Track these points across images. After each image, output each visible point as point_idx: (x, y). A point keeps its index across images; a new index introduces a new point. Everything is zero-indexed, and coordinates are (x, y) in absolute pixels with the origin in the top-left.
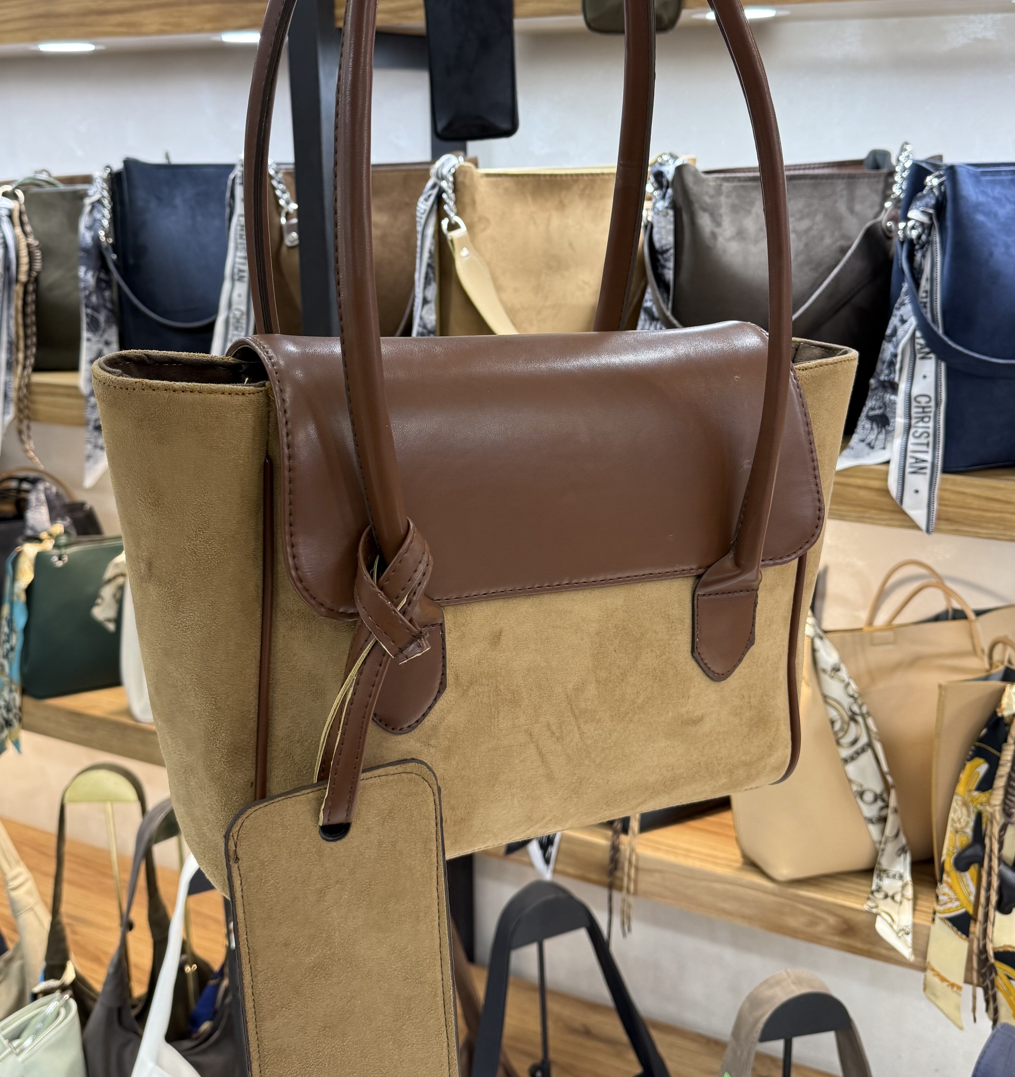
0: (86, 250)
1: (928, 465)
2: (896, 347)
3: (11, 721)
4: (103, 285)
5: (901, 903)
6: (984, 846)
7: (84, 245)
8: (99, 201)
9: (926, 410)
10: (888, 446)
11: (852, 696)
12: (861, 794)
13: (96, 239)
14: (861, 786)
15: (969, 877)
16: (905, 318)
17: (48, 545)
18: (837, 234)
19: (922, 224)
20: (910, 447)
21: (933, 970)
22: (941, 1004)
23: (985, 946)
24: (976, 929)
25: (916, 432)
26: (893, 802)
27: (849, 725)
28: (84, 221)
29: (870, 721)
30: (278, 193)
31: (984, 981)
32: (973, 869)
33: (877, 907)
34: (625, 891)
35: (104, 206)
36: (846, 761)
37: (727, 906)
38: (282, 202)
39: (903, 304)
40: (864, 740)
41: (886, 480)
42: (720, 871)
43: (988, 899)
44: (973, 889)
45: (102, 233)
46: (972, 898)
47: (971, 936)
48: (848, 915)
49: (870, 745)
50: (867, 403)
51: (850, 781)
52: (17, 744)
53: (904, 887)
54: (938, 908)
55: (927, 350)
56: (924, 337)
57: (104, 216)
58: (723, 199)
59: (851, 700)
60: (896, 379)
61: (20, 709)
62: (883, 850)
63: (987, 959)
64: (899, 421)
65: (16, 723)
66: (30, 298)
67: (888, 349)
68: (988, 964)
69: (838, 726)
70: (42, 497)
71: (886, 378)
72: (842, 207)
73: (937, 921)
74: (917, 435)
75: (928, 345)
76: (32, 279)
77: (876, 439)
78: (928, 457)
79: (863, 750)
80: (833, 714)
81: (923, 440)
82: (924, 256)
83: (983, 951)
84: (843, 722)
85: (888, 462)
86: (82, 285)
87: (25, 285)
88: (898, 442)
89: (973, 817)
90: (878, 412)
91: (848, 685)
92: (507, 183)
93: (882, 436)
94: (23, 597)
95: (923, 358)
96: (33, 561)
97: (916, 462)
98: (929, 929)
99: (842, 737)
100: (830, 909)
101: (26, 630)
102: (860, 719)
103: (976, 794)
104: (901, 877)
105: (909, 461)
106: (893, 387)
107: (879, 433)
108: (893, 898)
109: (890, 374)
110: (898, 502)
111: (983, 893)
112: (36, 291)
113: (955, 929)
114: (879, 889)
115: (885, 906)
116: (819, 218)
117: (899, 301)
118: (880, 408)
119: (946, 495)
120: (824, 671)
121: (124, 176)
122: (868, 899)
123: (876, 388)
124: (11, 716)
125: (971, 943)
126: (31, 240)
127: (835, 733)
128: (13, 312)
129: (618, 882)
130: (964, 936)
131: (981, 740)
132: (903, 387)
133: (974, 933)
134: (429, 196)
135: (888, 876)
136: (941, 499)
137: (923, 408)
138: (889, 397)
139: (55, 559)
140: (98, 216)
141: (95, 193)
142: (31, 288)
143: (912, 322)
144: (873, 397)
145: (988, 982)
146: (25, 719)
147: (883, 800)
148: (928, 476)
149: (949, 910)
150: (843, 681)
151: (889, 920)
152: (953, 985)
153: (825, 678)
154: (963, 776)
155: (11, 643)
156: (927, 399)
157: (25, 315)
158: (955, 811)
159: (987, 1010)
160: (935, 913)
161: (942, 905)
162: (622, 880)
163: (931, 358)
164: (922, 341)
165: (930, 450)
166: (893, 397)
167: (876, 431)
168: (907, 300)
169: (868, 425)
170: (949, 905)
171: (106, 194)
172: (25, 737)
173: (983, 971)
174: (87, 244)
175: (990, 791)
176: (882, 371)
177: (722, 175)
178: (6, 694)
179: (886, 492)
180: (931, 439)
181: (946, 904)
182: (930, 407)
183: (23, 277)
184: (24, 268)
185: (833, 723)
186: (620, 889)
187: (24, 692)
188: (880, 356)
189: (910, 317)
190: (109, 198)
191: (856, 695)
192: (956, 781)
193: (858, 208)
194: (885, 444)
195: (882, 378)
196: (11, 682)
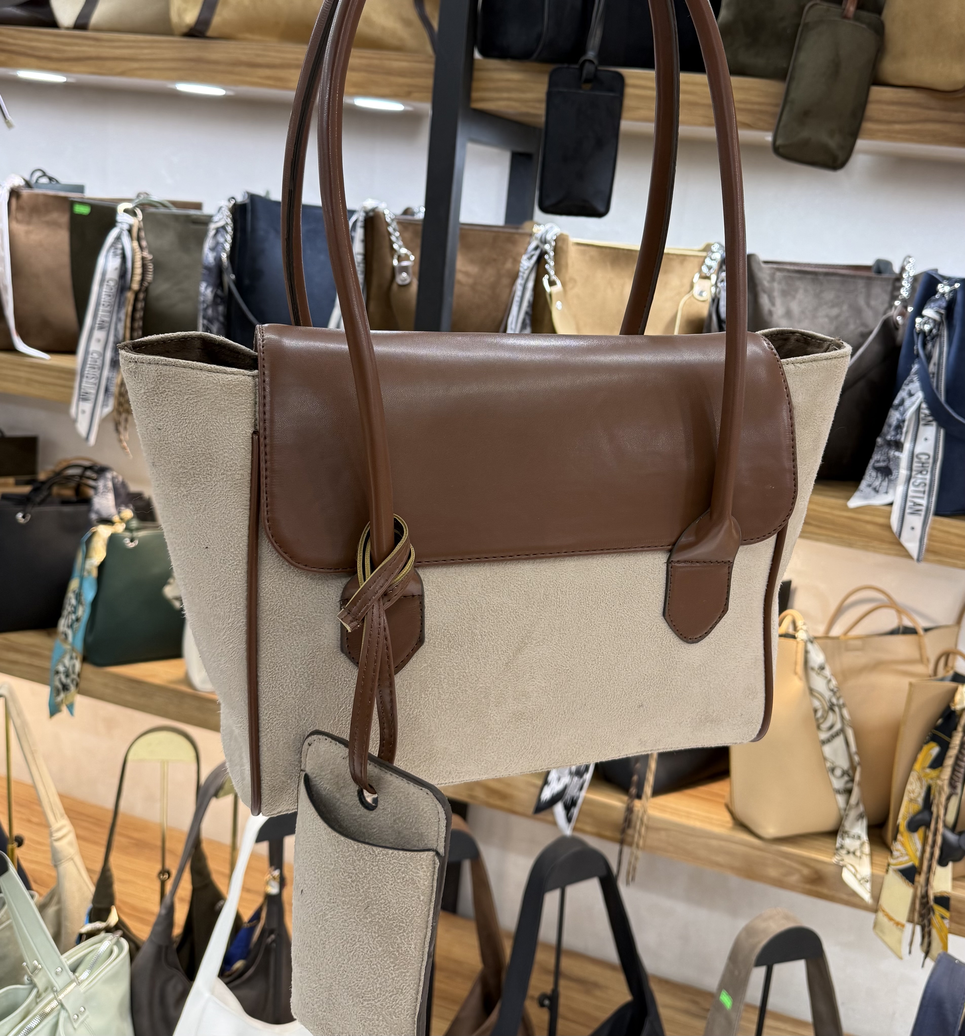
0: (208, 268)
1: (924, 508)
2: (903, 414)
3: (68, 685)
4: (219, 300)
5: (860, 858)
6: (931, 813)
7: (207, 264)
8: (224, 228)
9: (925, 465)
10: (891, 491)
11: (832, 690)
12: (833, 770)
13: (218, 260)
14: (833, 763)
15: (917, 838)
16: (912, 392)
17: (120, 528)
18: (858, 321)
19: (935, 321)
20: (910, 493)
21: (883, 911)
22: (887, 939)
23: (927, 892)
24: (921, 879)
25: (915, 482)
26: (857, 777)
27: (828, 713)
28: (208, 243)
29: (845, 712)
30: (393, 238)
31: (923, 920)
32: (921, 830)
33: (843, 860)
34: (635, 846)
35: (227, 232)
36: (824, 742)
37: (720, 859)
38: (395, 246)
39: (912, 381)
40: (838, 726)
41: (889, 517)
42: (717, 830)
43: (932, 854)
44: (919, 846)
45: (224, 256)
46: (919, 854)
47: (916, 884)
48: (819, 866)
49: (842, 731)
50: (873, 456)
51: (825, 759)
52: (71, 707)
53: (862, 844)
54: (892, 861)
55: (930, 418)
56: (930, 407)
57: (226, 241)
58: (776, 285)
59: (831, 694)
60: (902, 439)
61: (79, 675)
62: (847, 815)
63: (928, 902)
64: (903, 472)
65: (73, 688)
66: (140, 305)
67: (894, 416)
68: (928, 906)
69: (819, 714)
70: (110, 484)
71: (892, 438)
72: (861, 302)
73: (891, 872)
74: (917, 484)
75: (932, 414)
76: (143, 288)
77: (880, 485)
78: (924, 502)
79: (837, 734)
80: (817, 704)
81: (921, 489)
82: (933, 346)
83: (925, 896)
84: (824, 710)
85: (891, 504)
86: (202, 298)
87: (137, 294)
88: (900, 489)
89: (924, 789)
90: (882, 464)
91: (829, 681)
92: (593, 252)
93: (885, 484)
94: (95, 573)
95: (925, 425)
96: (106, 541)
97: (914, 505)
98: (883, 878)
99: (822, 723)
100: (804, 862)
101: (95, 603)
102: (837, 709)
103: (928, 771)
104: (859, 837)
105: (909, 504)
106: (898, 446)
107: (882, 481)
108: (854, 853)
109: (897, 434)
110: (897, 536)
111: (928, 849)
112: (145, 299)
113: (904, 878)
114: (842, 847)
115: (849, 860)
116: (845, 307)
117: (909, 378)
118: (884, 461)
119: (935, 533)
120: (813, 669)
121: (249, 208)
122: (835, 854)
123: (882, 446)
124: (68, 681)
125: (916, 889)
126: (146, 254)
127: (817, 720)
128: (122, 316)
129: (629, 839)
130: (910, 884)
131: (937, 728)
132: (907, 446)
133: (919, 882)
134: (532, 256)
135: (848, 837)
136: (931, 535)
137: (923, 463)
138: (893, 453)
139: (127, 541)
140: (221, 240)
141: (220, 220)
142: (141, 296)
143: (920, 396)
144: (878, 452)
145: (926, 922)
146: (83, 685)
147: (849, 775)
148: (922, 518)
149: (901, 863)
150: (826, 677)
151: (853, 870)
152: (898, 924)
153: (813, 675)
154: (921, 757)
155: (77, 615)
156: (927, 457)
157: (133, 319)
158: (911, 784)
159: (922, 943)
160: (889, 865)
161: (895, 859)
162: (633, 837)
163: (932, 425)
164: (927, 412)
165: (926, 496)
166: (897, 454)
167: (880, 479)
168: (915, 378)
169: (874, 474)
170: (901, 859)
171: (229, 221)
172: (80, 701)
173: (923, 912)
174: (210, 263)
175: (940, 768)
176: (888, 432)
177: (775, 266)
178: (67, 661)
179: (889, 527)
180: (927, 488)
181: (898, 857)
182: (928, 463)
183: (135, 286)
184: (137, 278)
185: (816, 711)
186: (630, 845)
187: (85, 659)
188: (887, 420)
189: (917, 391)
190: (232, 225)
191: (835, 689)
192: (914, 760)
193: (873, 303)
194: (887, 489)
195: (889, 437)
196: (73, 649)
